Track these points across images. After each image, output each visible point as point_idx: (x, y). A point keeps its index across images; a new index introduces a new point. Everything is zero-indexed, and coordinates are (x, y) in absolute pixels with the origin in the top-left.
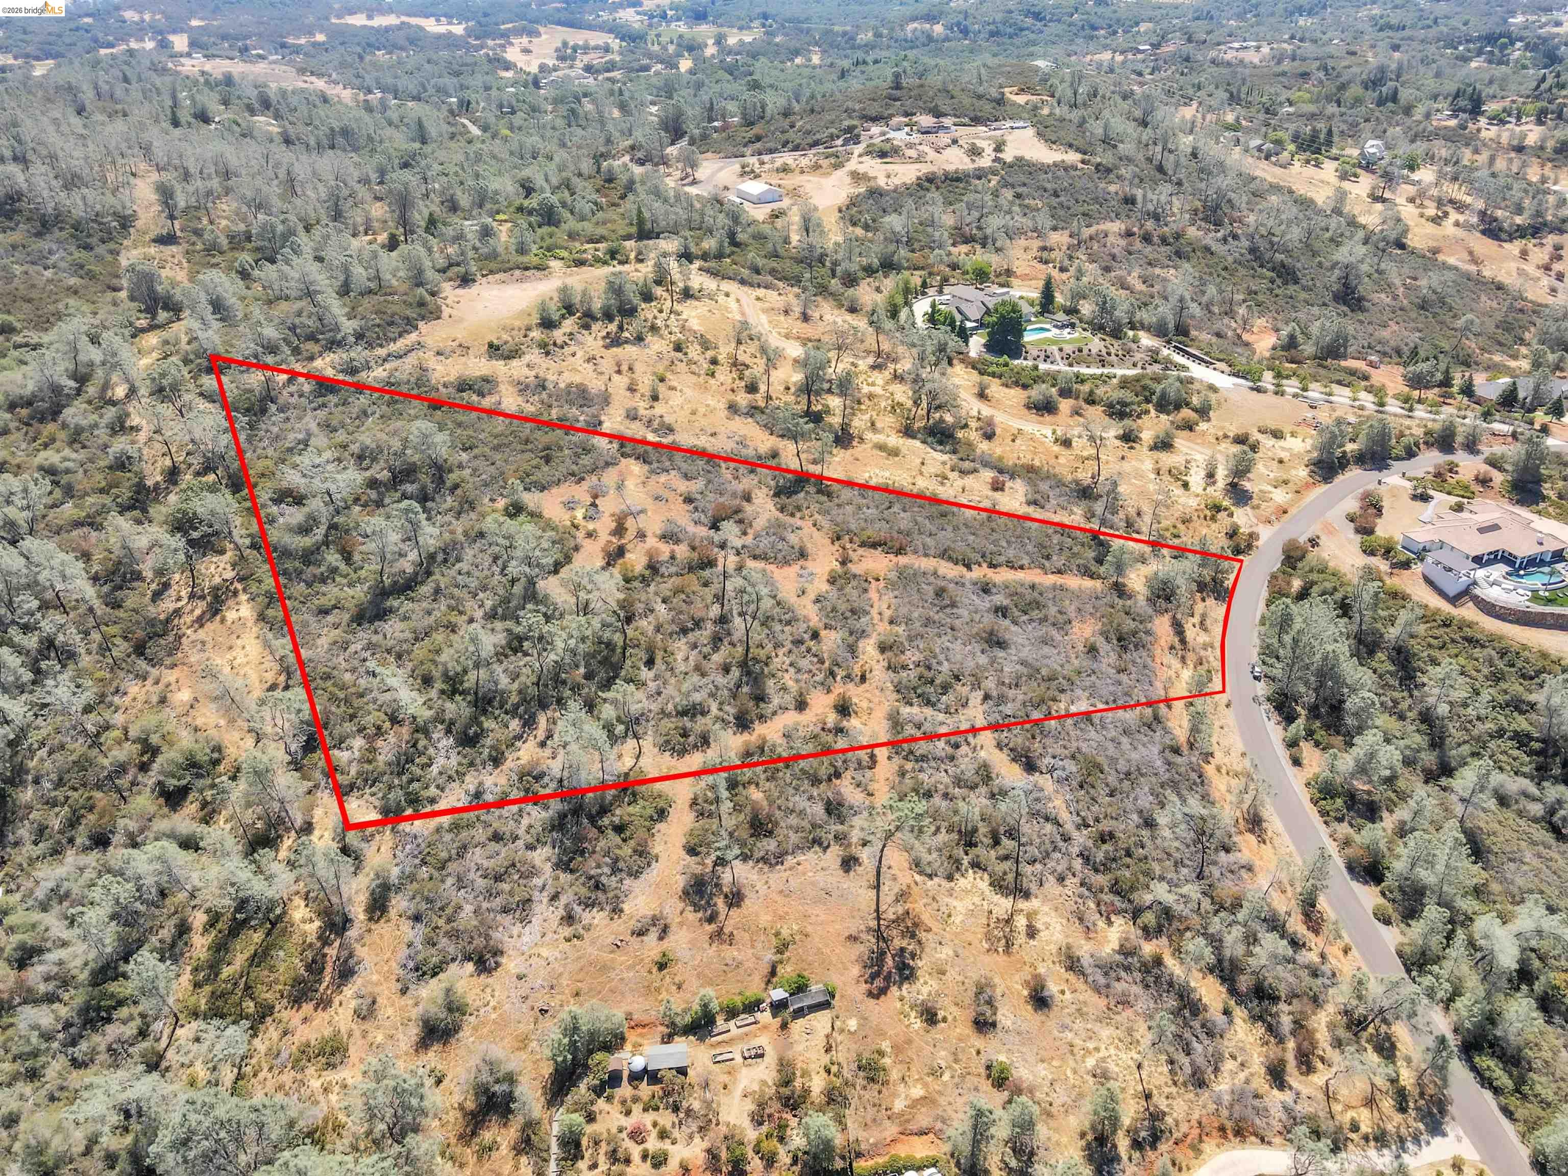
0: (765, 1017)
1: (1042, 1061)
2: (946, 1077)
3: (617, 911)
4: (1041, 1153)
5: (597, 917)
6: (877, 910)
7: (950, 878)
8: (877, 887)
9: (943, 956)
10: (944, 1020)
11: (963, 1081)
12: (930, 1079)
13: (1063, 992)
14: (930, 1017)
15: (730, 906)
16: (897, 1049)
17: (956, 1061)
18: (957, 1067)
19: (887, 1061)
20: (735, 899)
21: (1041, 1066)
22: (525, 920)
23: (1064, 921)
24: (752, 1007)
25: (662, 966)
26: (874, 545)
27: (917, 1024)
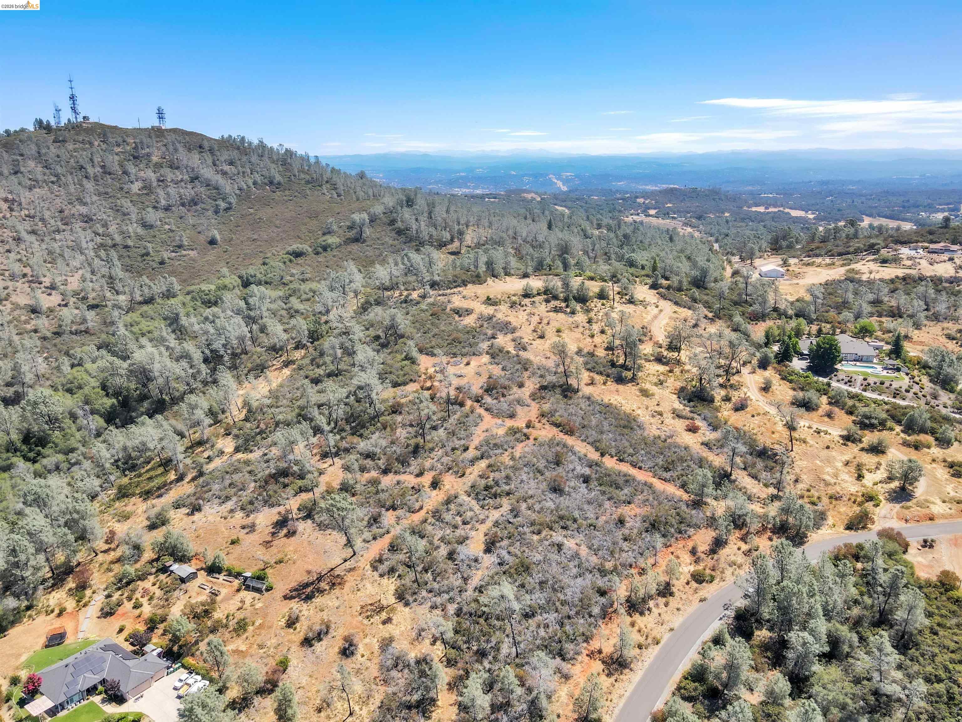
0: (236, 583)
1: (310, 676)
2: (261, 651)
3: (248, 516)
4: (252, 710)
5: (239, 515)
6: (332, 569)
7: (381, 576)
8: (345, 561)
9: (331, 604)
10: (295, 629)
11: (265, 658)
12: (255, 646)
13: (363, 656)
14: (291, 623)
15: (286, 536)
16: (261, 626)
17: (275, 648)
18: (272, 650)
19: (251, 628)
20: (291, 534)
21: (307, 678)
22: (221, 504)
23: (409, 627)
24: (238, 575)
25: (233, 543)
26: (557, 425)
27: (283, 623)
